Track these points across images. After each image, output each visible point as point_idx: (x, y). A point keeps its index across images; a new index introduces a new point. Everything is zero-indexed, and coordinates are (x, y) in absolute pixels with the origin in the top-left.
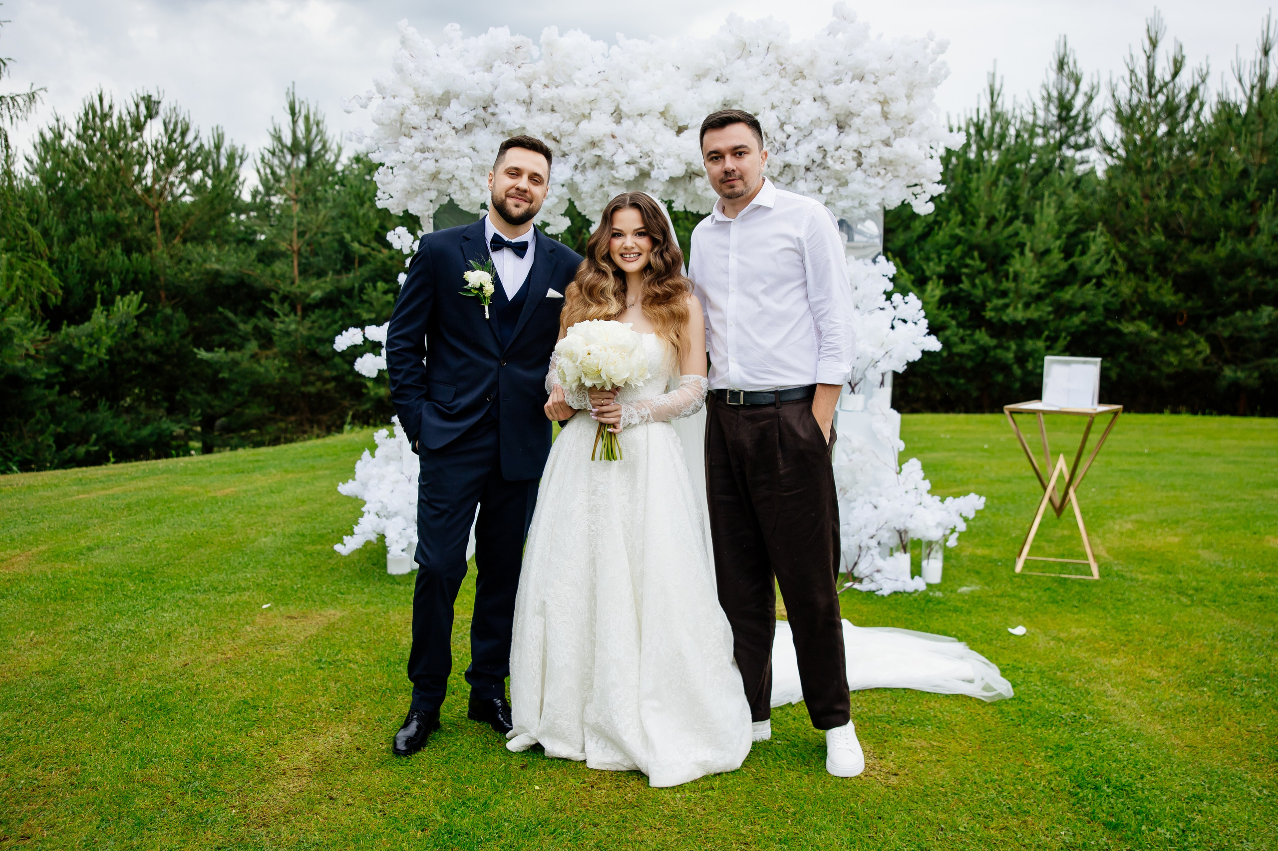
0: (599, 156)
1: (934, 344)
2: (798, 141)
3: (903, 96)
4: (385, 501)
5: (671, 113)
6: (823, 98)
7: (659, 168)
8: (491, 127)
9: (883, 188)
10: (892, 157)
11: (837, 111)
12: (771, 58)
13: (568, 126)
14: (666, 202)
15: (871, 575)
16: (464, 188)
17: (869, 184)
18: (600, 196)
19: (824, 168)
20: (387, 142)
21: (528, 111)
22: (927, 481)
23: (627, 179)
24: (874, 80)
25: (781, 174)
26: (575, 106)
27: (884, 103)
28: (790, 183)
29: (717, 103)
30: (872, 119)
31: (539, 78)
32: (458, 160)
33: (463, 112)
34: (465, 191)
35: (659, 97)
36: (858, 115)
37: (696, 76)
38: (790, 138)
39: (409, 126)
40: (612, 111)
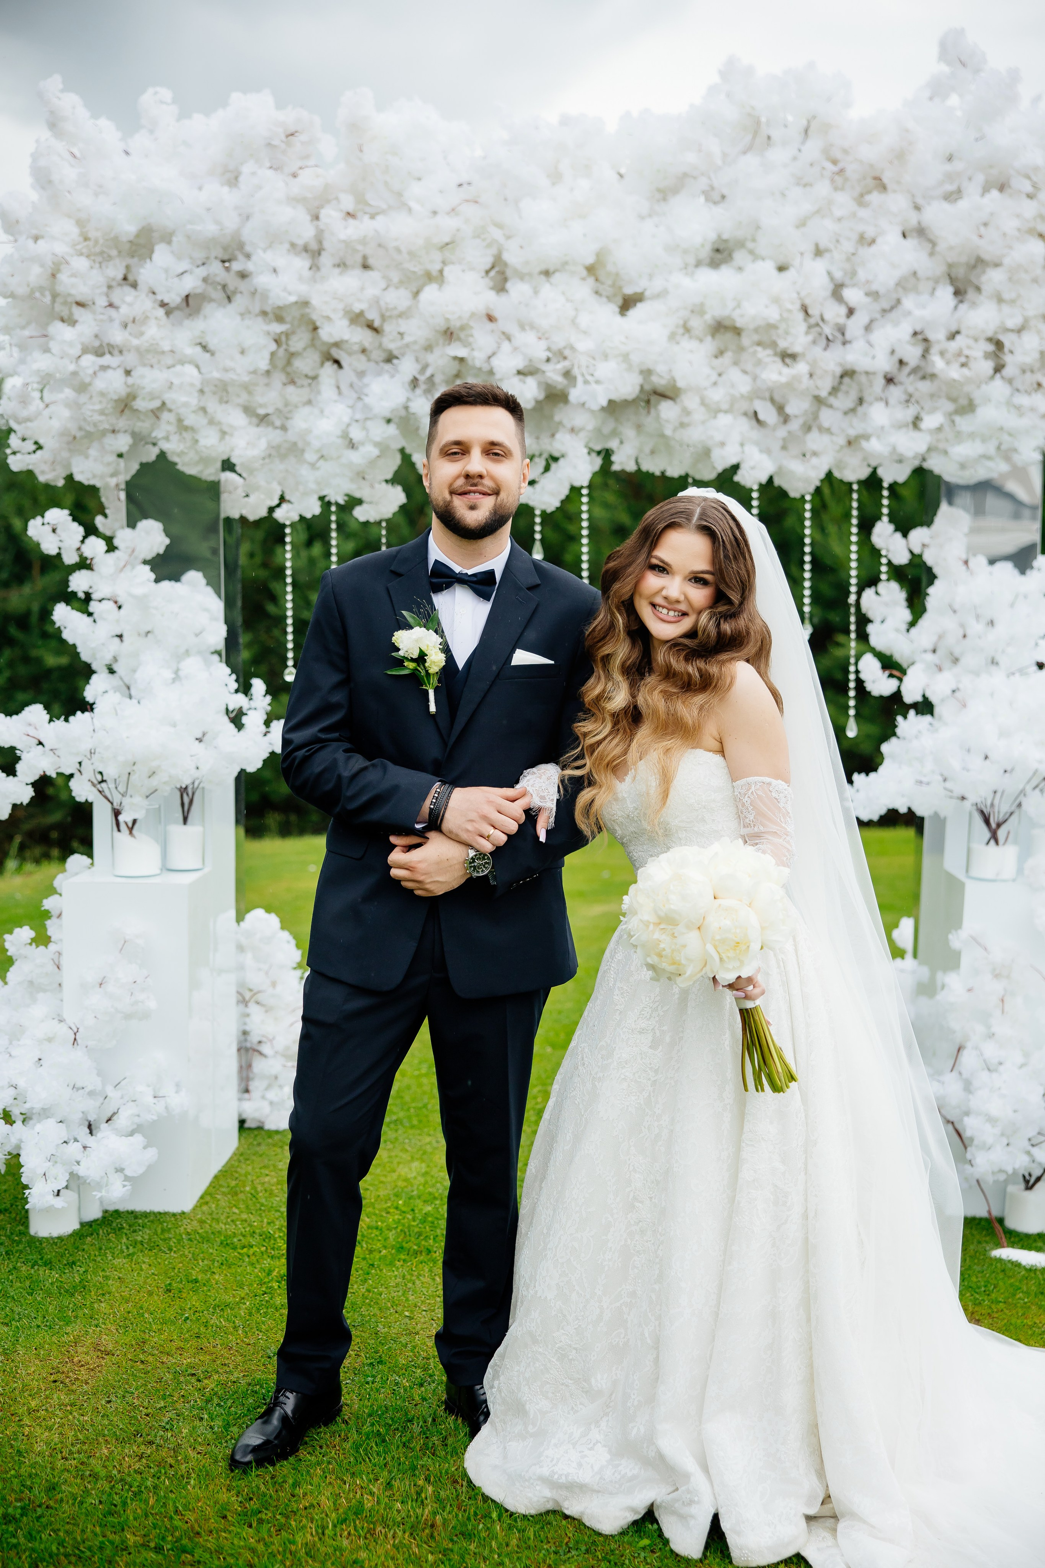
0: (462, 360)
2: (872, 321)
4: (21, 1083)
5: (610, 267)
6: (921, 232)
7: (586, 382)
8: (240, 301)
11: (951, 258)
12: (813, 149)
13: (398, 298)
14: (598, 452)
16: (186, 428)
17: (1018, 408)
19: (924, 378)
20: (27, 333)
21: (314, 267)
24: (1029, 188)
25: (834, 391)
26: (412, 254)
28: (853, 410)
29: (703, 246)
30: (1026, 271)
31: (337, 199)
32: (172, 369)
33: (181, 271)
34: (187, 435)
35: (585, 235)
36: (997, 265)
37: (659, 190)
38: (854, 318)
39: (69, 300)
40: (488, 266)
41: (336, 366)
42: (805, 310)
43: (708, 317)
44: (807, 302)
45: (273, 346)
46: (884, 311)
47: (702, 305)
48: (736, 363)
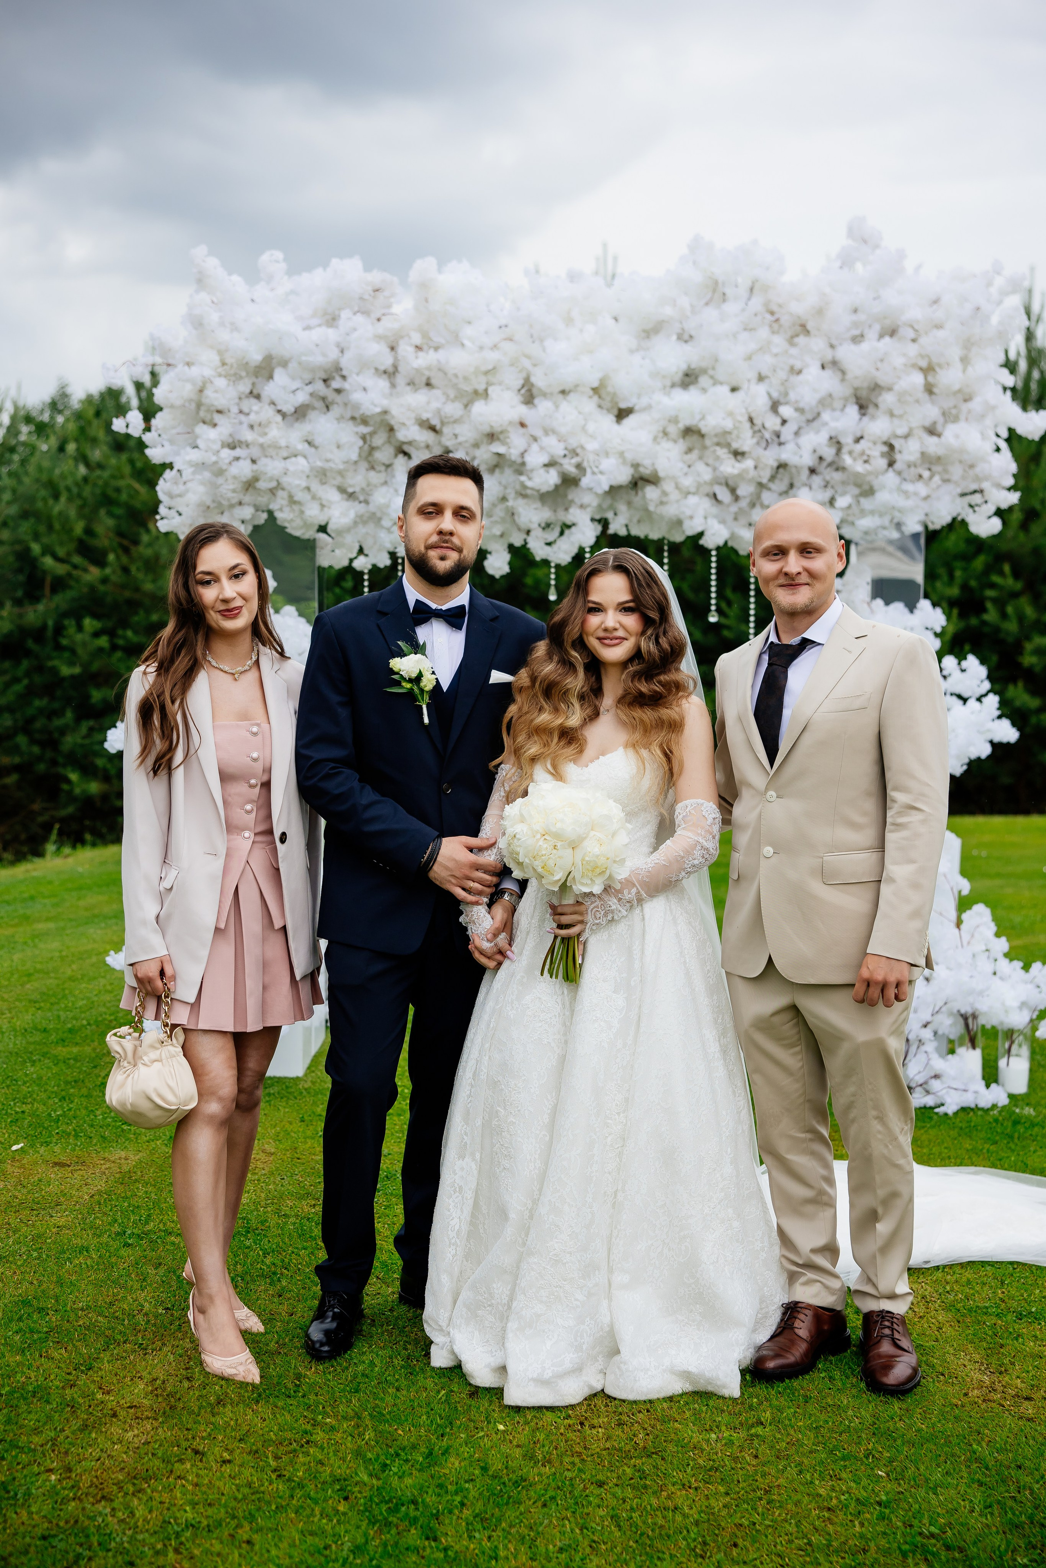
0: (502, 454)
1: (1008, 733)
2: (800, 428)
3: (957, 359)
5: (610, 389)
6: (835, 363)
7: (594, 473)
8: (336, 411)
9: (927, 498)
10: (940, 452)
11: (857, 384)
12: (756, 304)
13: (453, 409)
14: (599, 521)
15: (926, 1083)
16: (295, 502)
17: (906, 494)
18: (502, 514)
19: (837, 469)
20: (174, 431)
21: (393, 385)
22: (1003, 939)
23: (545, 489)
24: (913, 335)
25: (772, 478)
26: (466, 379)
27: (928, 370)
29: (677, 373)
30: (910, 395)
31: (408, 336)
32: (288, 461)
33: (294, 388)
34: (296, 507)
35: (592, 367)
36: (890, 389)
37: (644, 331)
38: (787, 425)
39: (213, 408)
40: (519, 386)
41: (406, 458)
42: (751, 420)
43: (681, 426)
44: (753, 415)
45: (361, 443)
46: (809, 421)
47: (677, 417)
48: (701, 458)
